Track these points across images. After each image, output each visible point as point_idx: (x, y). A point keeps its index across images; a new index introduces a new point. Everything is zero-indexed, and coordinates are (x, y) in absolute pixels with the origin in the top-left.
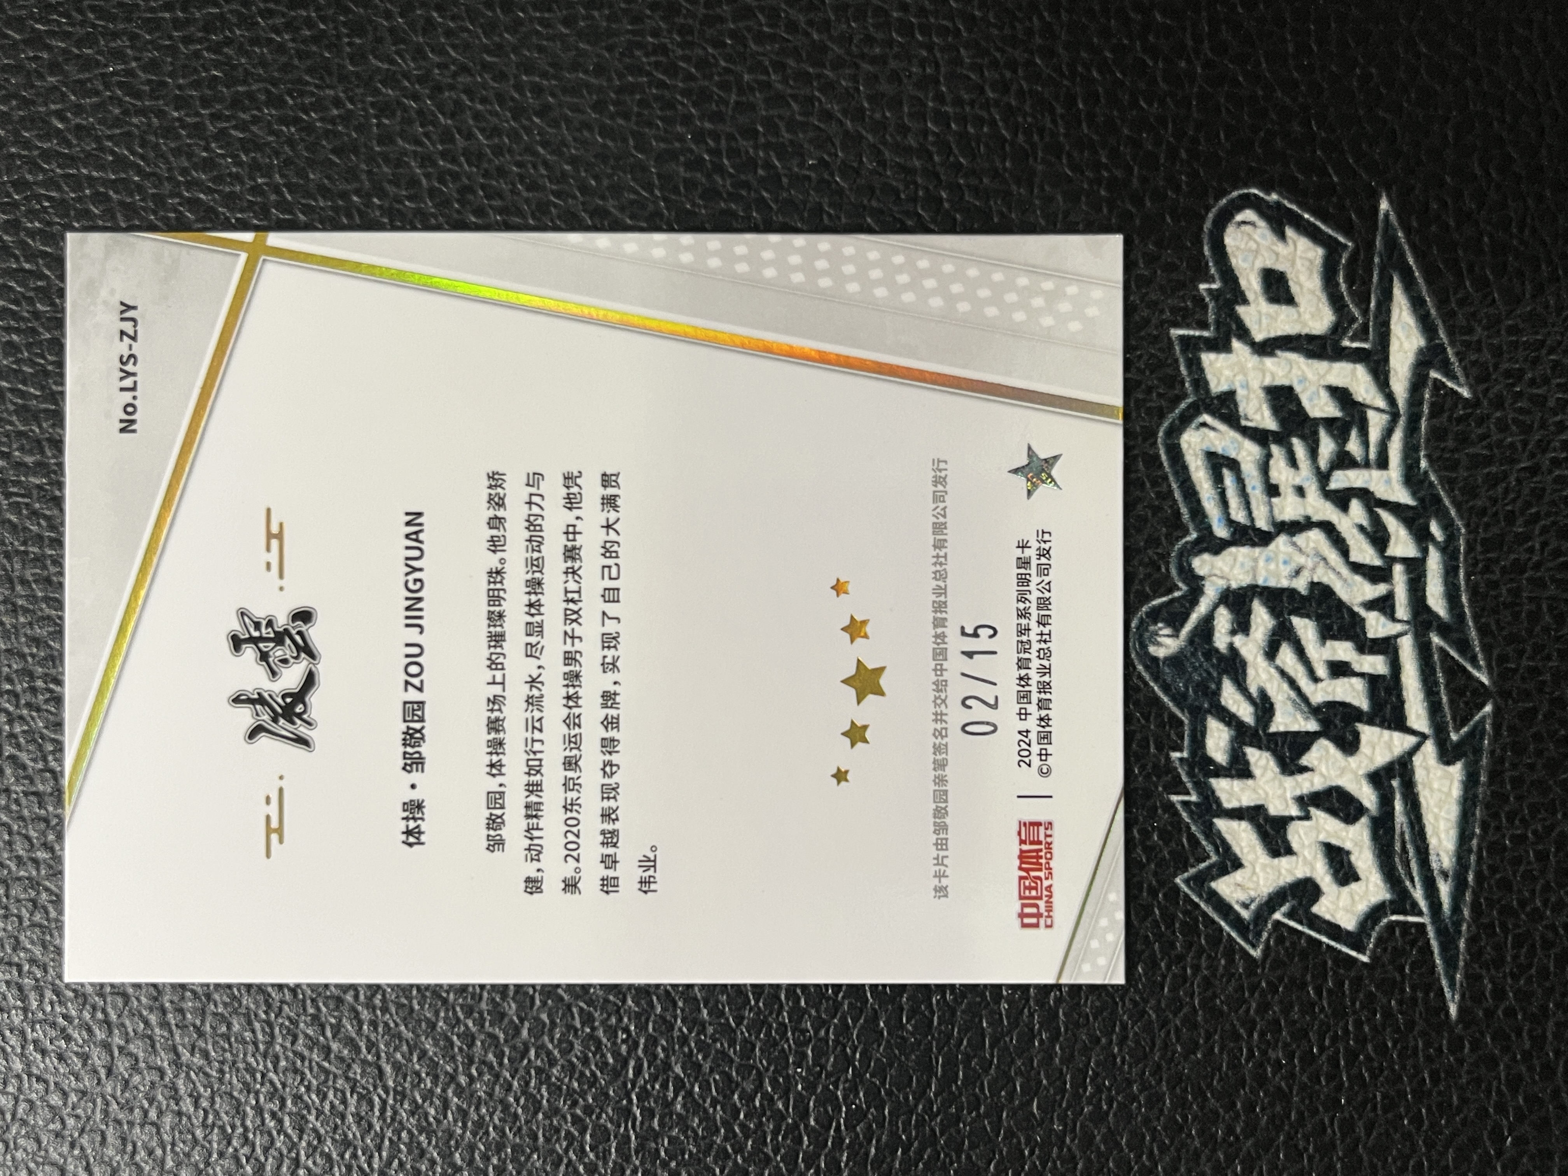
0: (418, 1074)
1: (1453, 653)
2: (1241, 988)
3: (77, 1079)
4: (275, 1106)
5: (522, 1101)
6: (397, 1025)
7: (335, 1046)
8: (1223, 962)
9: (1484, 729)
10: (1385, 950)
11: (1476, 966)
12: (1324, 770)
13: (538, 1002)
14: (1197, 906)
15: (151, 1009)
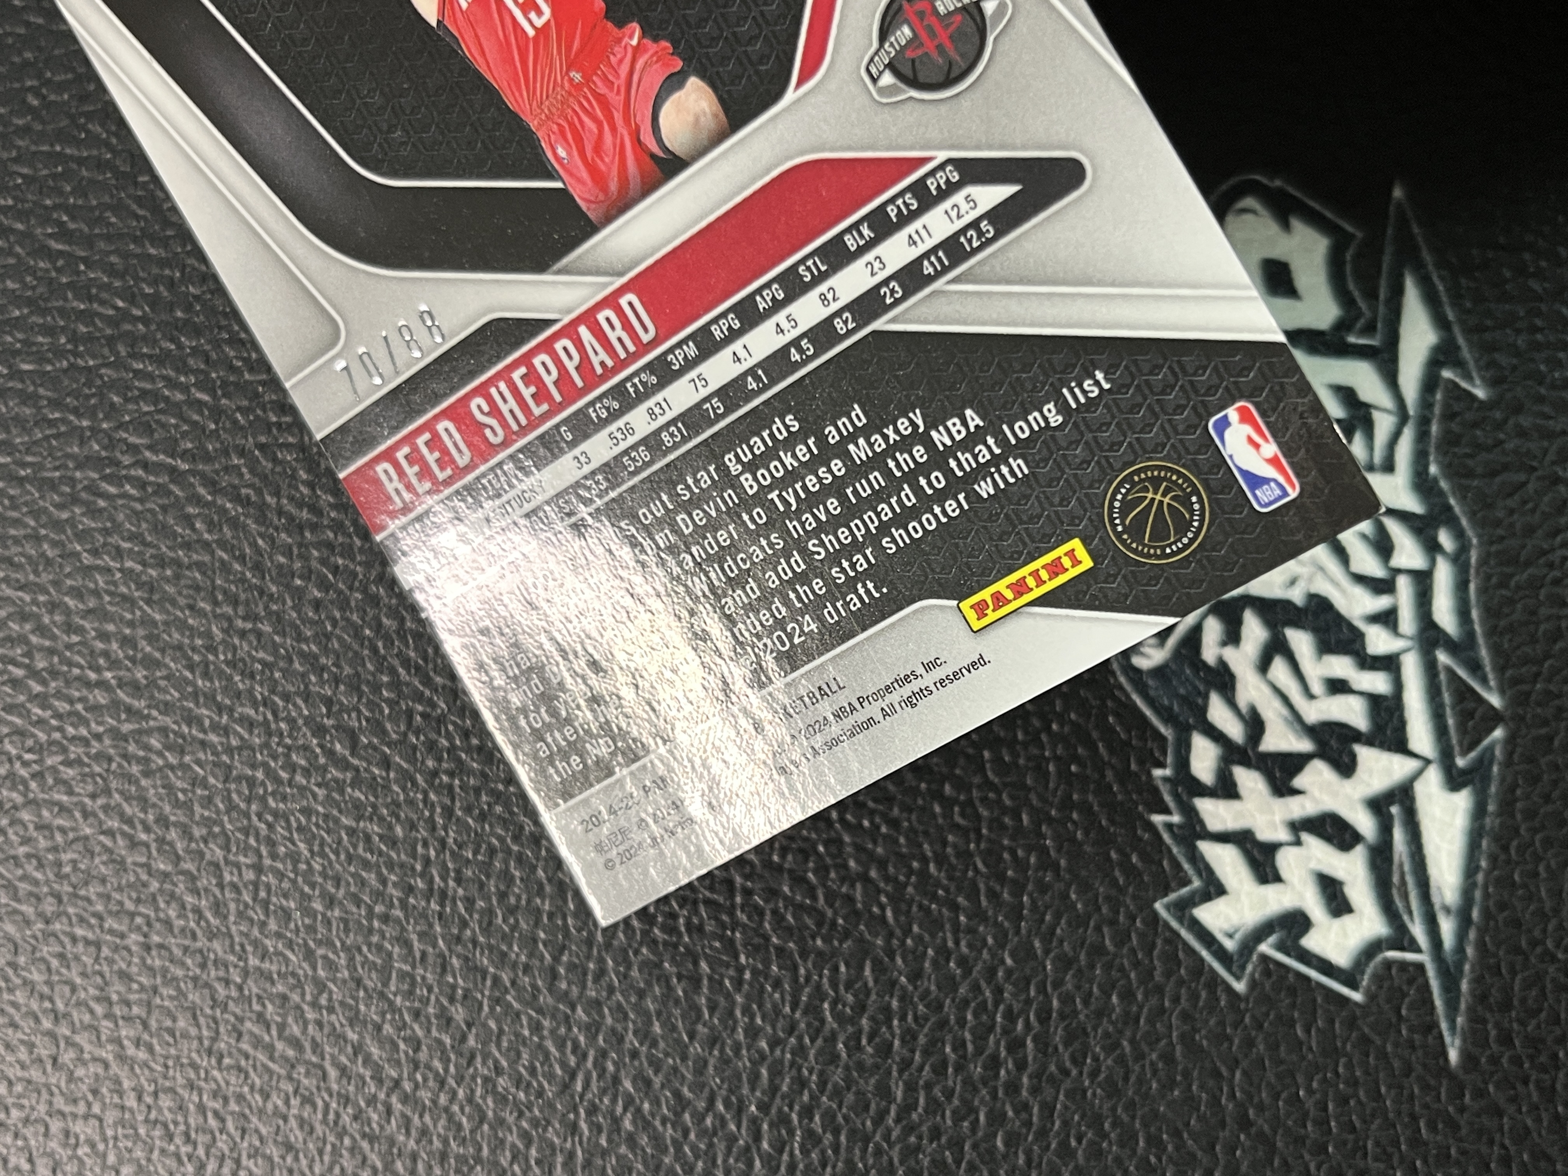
0: (362, 1078)
1: (1462, 673)
2: (1222, 1023)
3: (23, 1067)
4: (217, 1105)
5: (467, 1109)
6: (342, 1025)
7: (279, 1046)
8: (1204, 994)
9: (1493, 754)
10: (1381, 987)
11: (1479, 1008)
12: (1316, 793)
13: (486, 1008)
14: (1178, 935)
15: (98, 999)
